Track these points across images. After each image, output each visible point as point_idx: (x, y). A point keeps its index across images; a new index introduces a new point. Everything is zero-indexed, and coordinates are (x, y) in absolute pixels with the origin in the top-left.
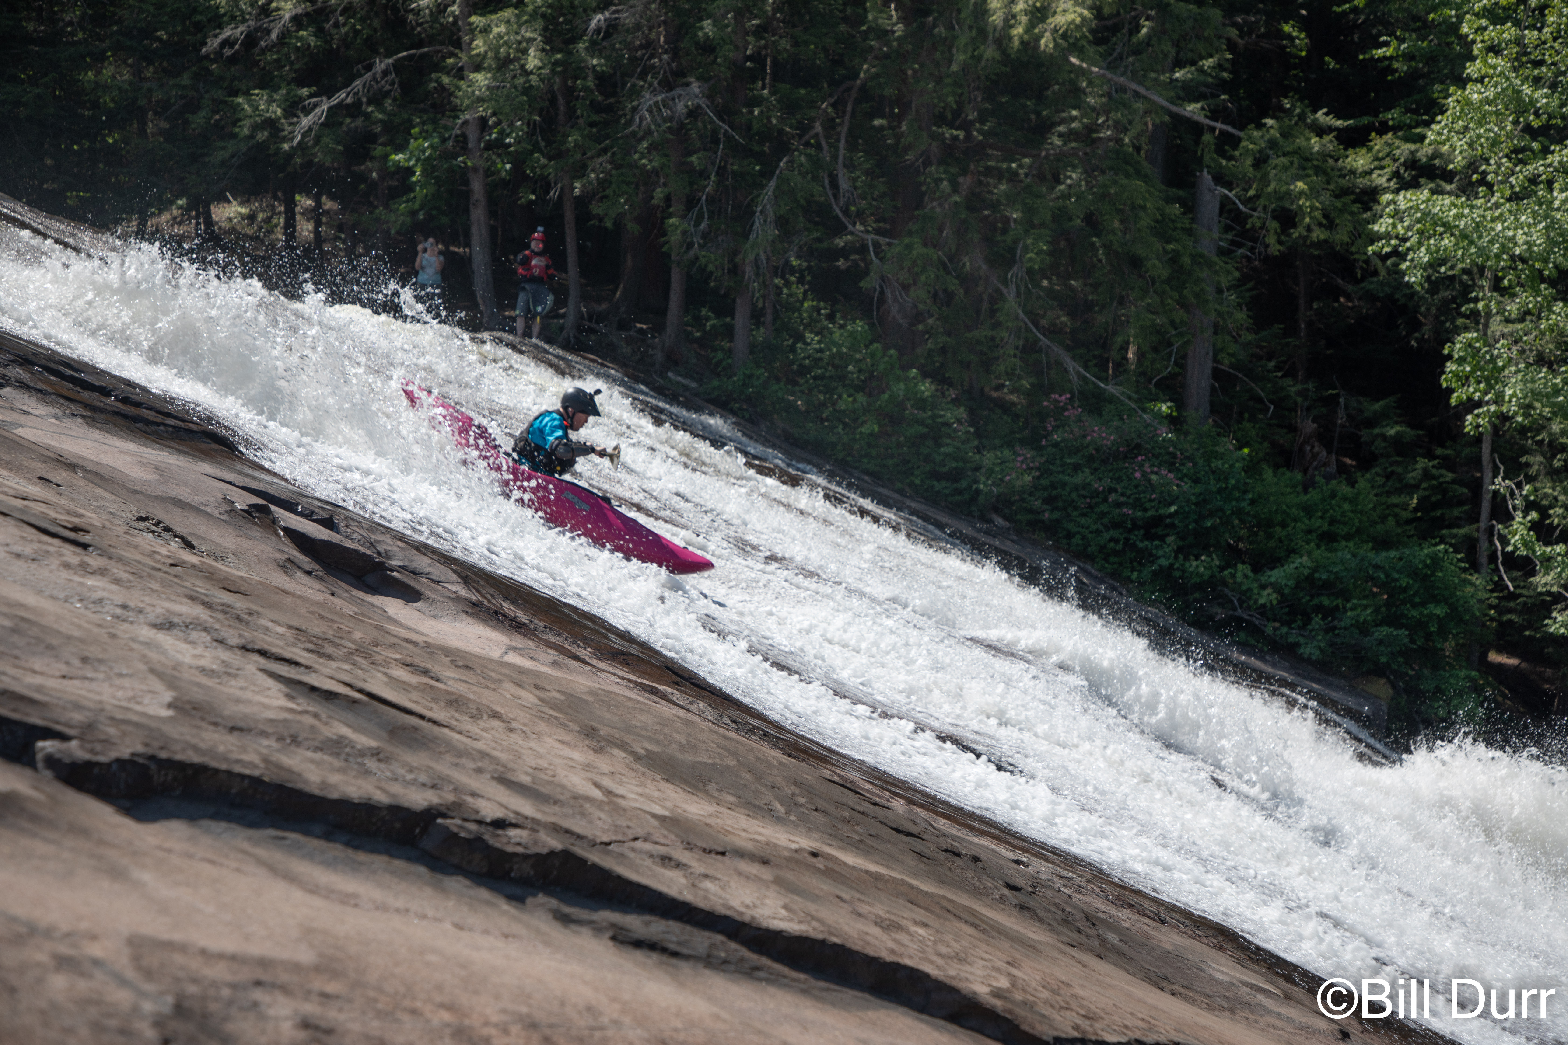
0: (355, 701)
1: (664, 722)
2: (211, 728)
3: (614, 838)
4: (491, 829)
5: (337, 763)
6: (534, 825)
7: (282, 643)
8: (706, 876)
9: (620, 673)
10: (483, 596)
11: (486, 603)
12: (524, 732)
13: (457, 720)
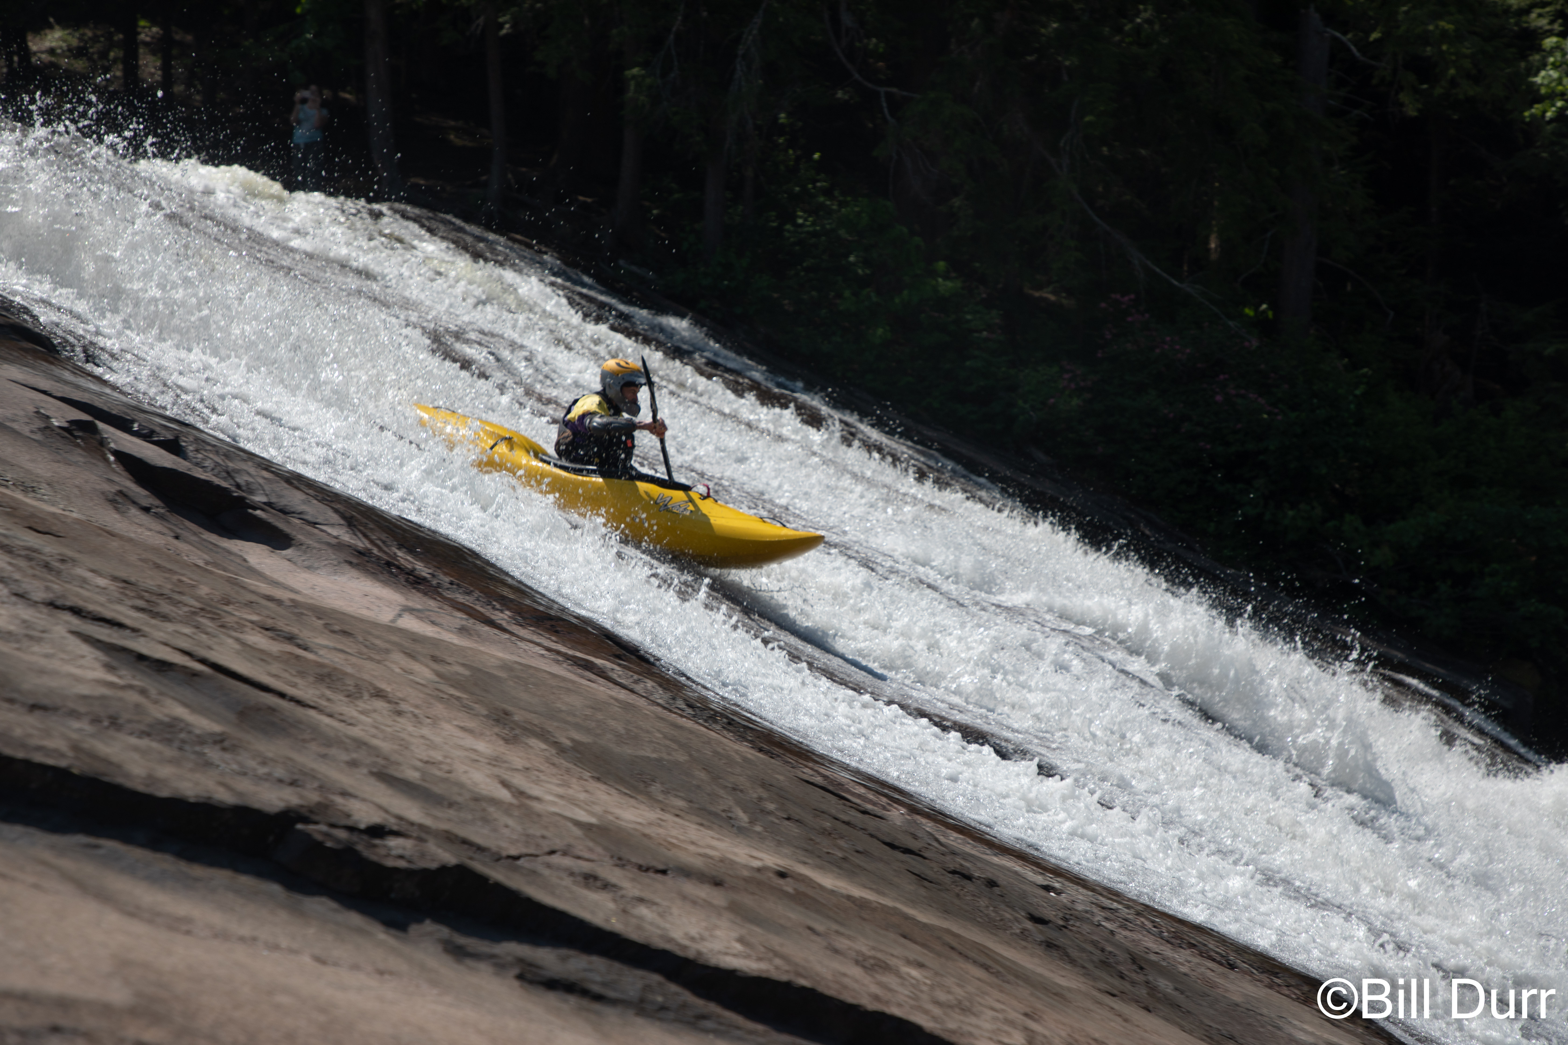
0: (195, 674)
1: (598, 706)
3: (524, 851)
4: (365, 837)
5: (169, 752)
6: (422, 833)
7: (102, 599)
8: (641, 900)
9: (547, 643)
10: (372, 542)
11: (375, 551)
12: (415, 716)
13: (329, 700)
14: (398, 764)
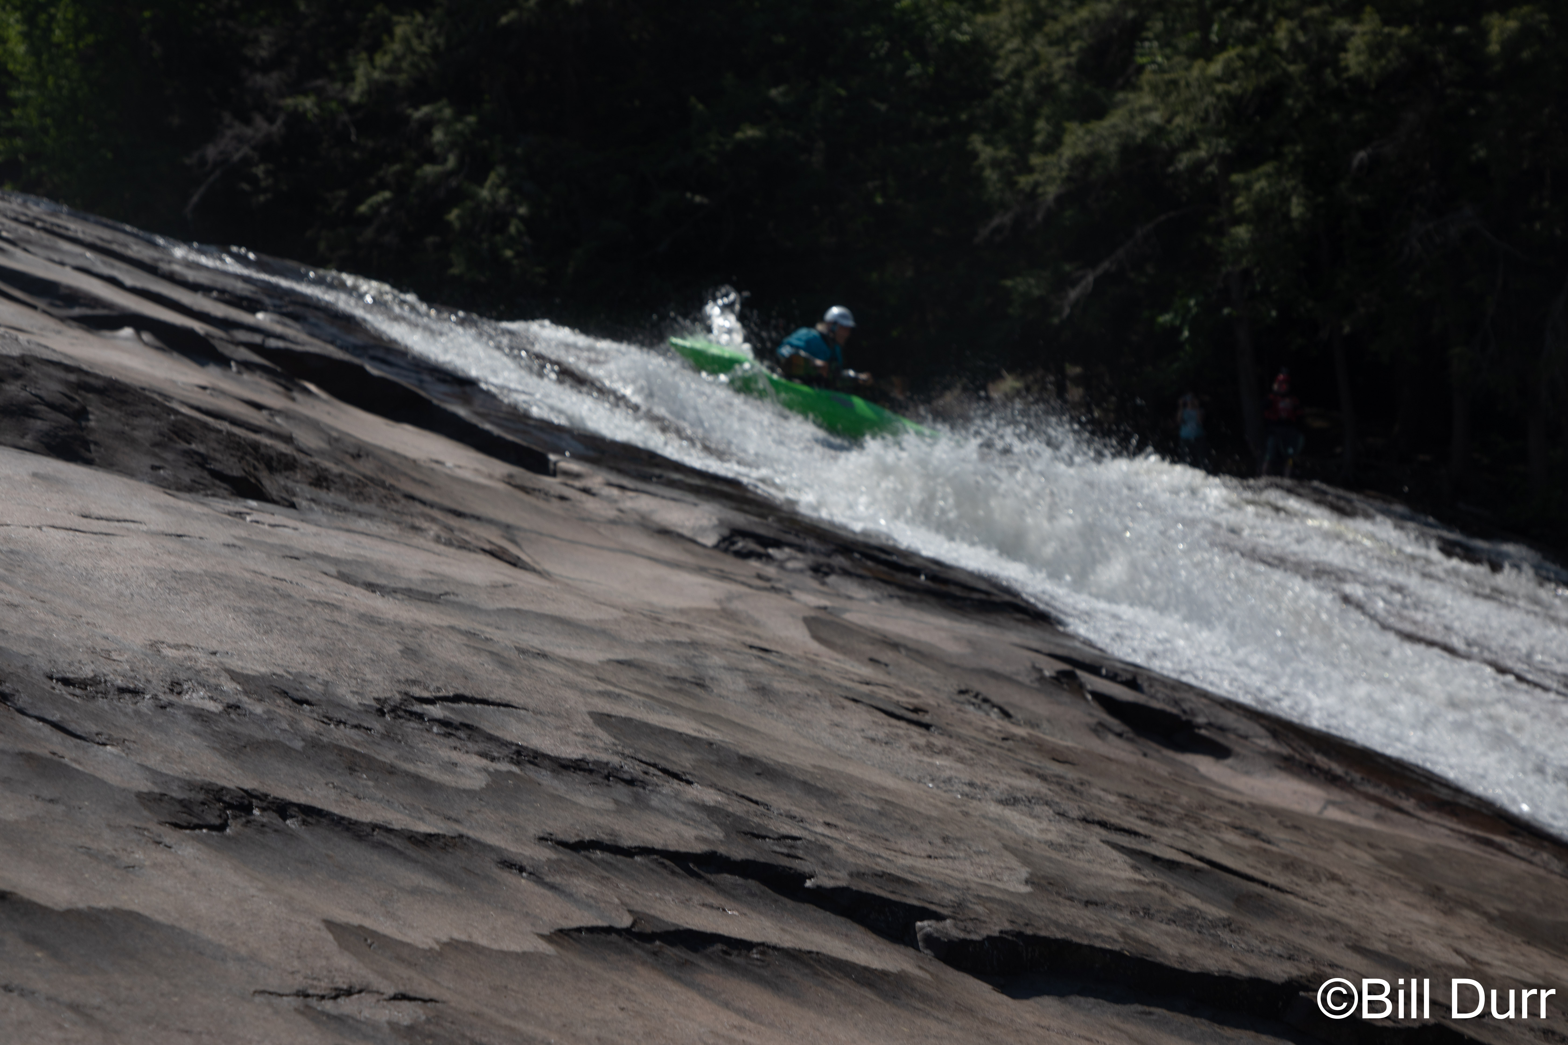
0: (1197, 870)
1: (1513, 879)
2: (1068, 902)
5: (1192, 935)
10: (1294, 749)
11: (1297, 756)
12: (1366, 895)
13: (1297, 885)
14: (1368, 938)
